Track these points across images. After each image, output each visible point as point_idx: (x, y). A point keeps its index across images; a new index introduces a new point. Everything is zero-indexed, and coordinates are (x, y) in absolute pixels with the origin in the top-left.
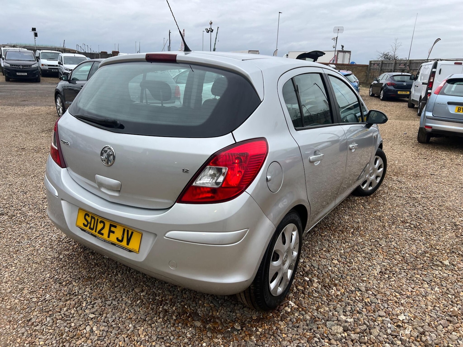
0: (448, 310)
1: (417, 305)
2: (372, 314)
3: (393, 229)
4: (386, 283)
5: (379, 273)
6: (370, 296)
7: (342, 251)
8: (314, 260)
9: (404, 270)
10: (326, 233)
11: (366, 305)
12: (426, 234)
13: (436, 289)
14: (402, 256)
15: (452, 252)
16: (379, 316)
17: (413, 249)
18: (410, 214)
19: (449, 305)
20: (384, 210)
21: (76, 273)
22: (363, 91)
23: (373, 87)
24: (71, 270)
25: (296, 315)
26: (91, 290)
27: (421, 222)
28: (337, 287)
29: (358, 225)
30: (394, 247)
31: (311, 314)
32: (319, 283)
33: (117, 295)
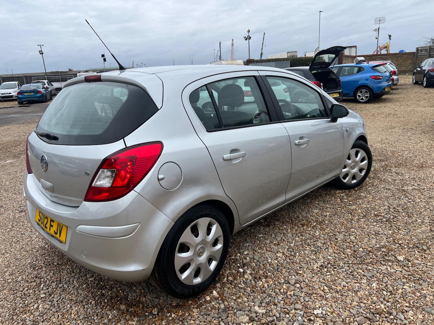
0: (373, 307)
1: (342, 300)
2: (288, 307)
3: (362, 223)
4: (320, 277)
5: (320, 266)
6: (296, 289)
7: (292, 245)
8: (258, 253)
9: (348, 265)
10: (285, 227)
11: (287, 297)
12: (395, 227)
13: (374, 285)
14: (354, 251)
15: (415, 247)
16: (295, 309)
17: (370, 243)
18: (389, 207)
19: (378, 302)
20: (362, 204)
21: (50, 260)
22: (408, 79)
23: (417, 75)
24: (47, 258)
25: (213, 303)
26: (54, 274)
27: (397, 216)
28: (267, 279)
29: (323, 219)
30: (351, 241)
31: (227, 303)
32: (251, 275)
33: (71, 279)
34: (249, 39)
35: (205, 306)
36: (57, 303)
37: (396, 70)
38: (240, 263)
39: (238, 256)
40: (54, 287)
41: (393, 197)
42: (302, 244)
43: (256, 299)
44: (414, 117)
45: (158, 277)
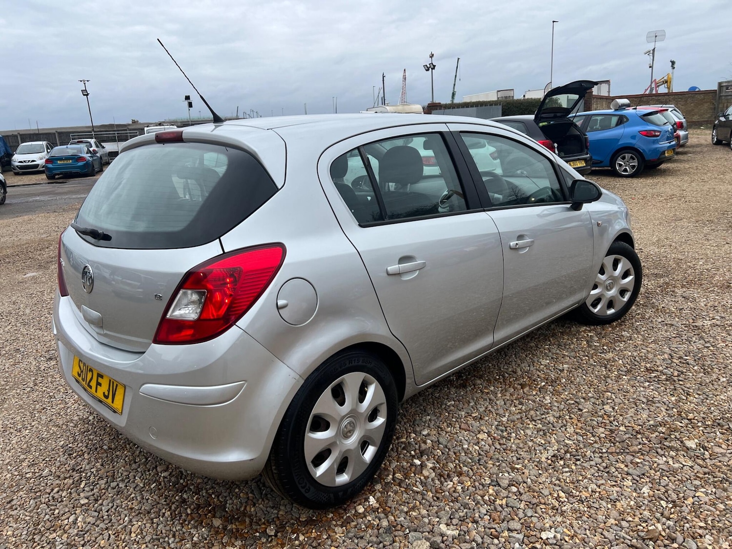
0: (644, 528)
1: (590, 516)
2: (496, 526)
4: (552, 475)
5: (552, 457)
6: (510, 495)
7: (504, 419)
8: (447, 432)
9: (601, 454)
10: (492, 388)
11: (495, 509)
12: (681, 391)
13: (646, 490)
14: (611, 430)
15: (715, 424)
16: (509, 530)
17: (639, 417)
18: (672, 356)
19: (651, 520)
20: (624, 349)
21: (96, 441)
22: (704, 136)
23: (719, 129)
24: (92, 437)
25: (369, 518)
26: (102, 465)
27: (685, 371)
28: (461, 478)
29: (558, 375)
30: (605, 414)
31: (393, 518)
32: (434, 470)
33: (131, 474)
34: (432, 69)
35: (354, 523)
36: (107, 514)
37: (684, 120)
38: (416, 449)
39: (412, 437)
40: (103, 486)
41: (678, 340)
42: (521, 418)
43: (443, 512)
44: (715, 201)
45: (276, 473)
